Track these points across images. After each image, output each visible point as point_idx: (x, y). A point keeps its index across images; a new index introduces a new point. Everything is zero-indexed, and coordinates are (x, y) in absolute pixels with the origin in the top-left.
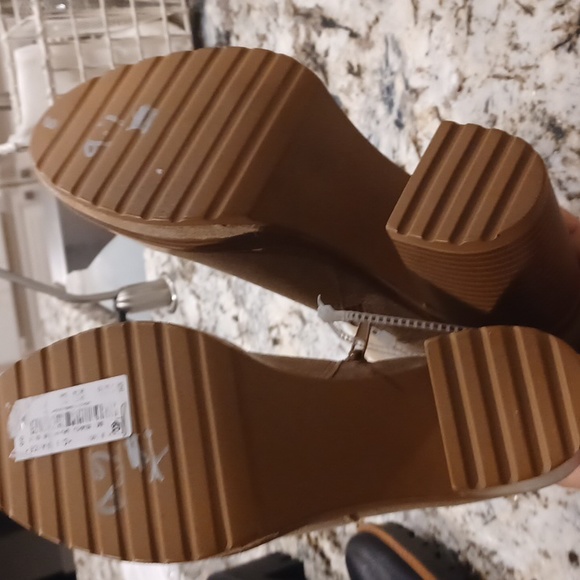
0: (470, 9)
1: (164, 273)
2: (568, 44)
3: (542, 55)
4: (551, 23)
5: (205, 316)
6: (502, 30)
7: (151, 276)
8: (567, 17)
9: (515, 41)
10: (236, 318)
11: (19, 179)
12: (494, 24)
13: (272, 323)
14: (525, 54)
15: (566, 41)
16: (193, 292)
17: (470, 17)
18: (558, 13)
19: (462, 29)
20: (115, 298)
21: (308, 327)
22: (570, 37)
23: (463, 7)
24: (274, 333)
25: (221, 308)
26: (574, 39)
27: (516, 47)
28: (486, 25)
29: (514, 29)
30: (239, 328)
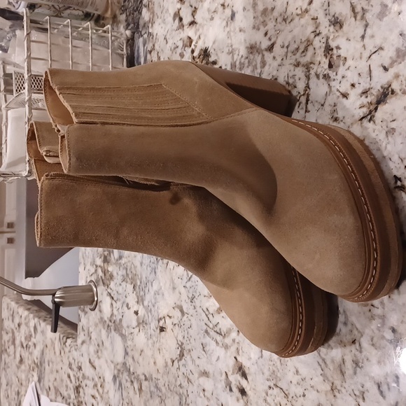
0: (308, 95)
1: (91, 281)
2: (369, 117)
3: (352, 124)
4: (358, 103)
5: (115, 312)
6: (328, 108)
7: (82, 283)
8: (369, 99)
9: (335, 115)
10: (136, 313)
11: (5, 229)
12: (322, 105)
13: (161, 316)
14: (342, 123)
15: (368, 115)
16: (110, 294)
17: (307, 100)
18: (364, 97)
19: (302, 108)
20: (54, 295)
21: (185, 318)
22: (371, 112)
23: (304, 95)
24: (161, 323)
25: (127, 305)
26: (373, 113)
27: (336, 120)
28: (317, 106)
29: (335, 108)
30: (138, 320)
